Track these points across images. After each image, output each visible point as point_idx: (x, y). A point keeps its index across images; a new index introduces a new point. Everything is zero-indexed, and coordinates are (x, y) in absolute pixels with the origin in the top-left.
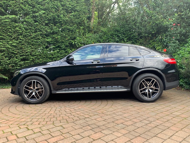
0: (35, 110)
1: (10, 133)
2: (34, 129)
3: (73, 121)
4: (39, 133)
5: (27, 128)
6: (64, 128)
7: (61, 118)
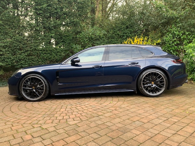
0: (45, 108)
1: (24, 133)
2: (49, 128)
3: (87, 119)
4: (54, 132)
5: (40, 127)
6: (79, 127)
7: (74, 116)
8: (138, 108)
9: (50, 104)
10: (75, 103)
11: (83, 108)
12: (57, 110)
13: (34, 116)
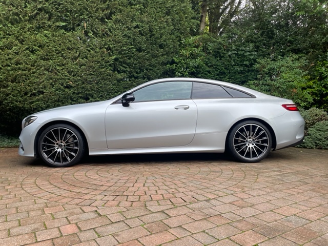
0: (107, 180)
1: (65, 220)
2: (110, 216)
3: (185, 204)
4: (121, 223)
5: (96, 211)
6: (170, 217)
7: (160, 197)
8: (289, 192)
9: (117, 174)
10: (162, 176)
11: (176, 185)
12: (127, 185)
13: (87, 191)
